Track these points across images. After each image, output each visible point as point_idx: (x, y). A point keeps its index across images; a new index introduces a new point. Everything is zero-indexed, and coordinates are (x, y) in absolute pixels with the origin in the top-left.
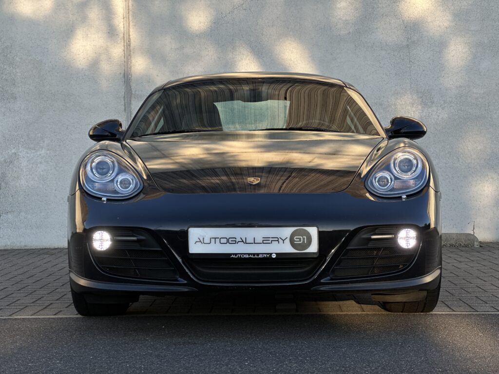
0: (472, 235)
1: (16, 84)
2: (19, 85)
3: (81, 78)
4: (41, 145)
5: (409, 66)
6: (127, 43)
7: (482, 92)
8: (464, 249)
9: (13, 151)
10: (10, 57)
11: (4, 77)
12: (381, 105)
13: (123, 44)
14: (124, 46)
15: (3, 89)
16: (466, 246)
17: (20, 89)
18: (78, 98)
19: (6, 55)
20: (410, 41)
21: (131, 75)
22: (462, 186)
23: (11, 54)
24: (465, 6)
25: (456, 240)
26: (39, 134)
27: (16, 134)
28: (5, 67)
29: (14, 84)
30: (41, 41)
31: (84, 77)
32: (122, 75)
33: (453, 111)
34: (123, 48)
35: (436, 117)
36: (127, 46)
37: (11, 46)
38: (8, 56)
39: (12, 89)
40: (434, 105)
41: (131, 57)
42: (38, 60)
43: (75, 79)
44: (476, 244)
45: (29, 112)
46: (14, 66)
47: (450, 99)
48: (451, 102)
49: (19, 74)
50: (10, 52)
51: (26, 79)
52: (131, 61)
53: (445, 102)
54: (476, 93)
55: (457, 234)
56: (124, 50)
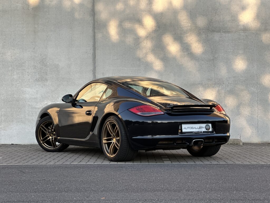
0: (239, 140)
4: (57, 100)
5: (213, 68)
6: (94, 57)
7: (244, 79)
8: (236, 145)
9: (46, 103)
11: (43, 71)
12: (202, 84)
13: (92, 57)
16: (237, 144)
17: (49, 76)
18: (73, 80)
20: (214, 57)
21: (96, 71)
22: (236, 119)
23: (46, 62)
24: (237, 43)
25: (233, 142)
26: (57, 96)
27: (47, 95)
28: (43, 67)
29: (47, 74)
30: (58, 56)
32: (92, 71)
33: (232, 87)
34: (92, 59)
35: (225, 89)
37: (46, 58)
38: (44, 62)
39: (46, 76)
40: (224, 84)
41: (96, 63)
42: (57, 64)
44: (241, 144)
45: (53, 86)
46: (47, 67)
47: (231, 82)
48: (231, 84)
49: (49, 70)
51: (51, 72)
53: (229, 84)
54: (242, 80)
55: (233, 139)
56: (93, 60)
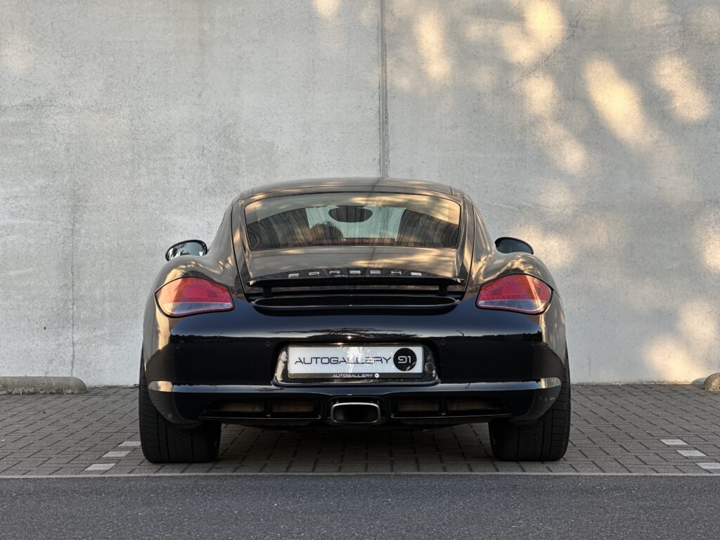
1: (240, 172)
2: (244, 174)
3: (323, 164)
6: (383, 120)
10: (234, 139)
11: (225, 164)
13: (378, 121)
14: (380, 124)
15: (223, 179)
19: (227, 135)
21: (389, 162)
28: (227, 151)
29: (238, 173)
30: (273, 117)
31: (328, 164)
32: (376, 161)
34: (378, 126)
36: (383, 123)
38: (231, 136)
39: (235, 179)
41: (388, 138)
42: (268, 141)
43: (316, 166)
46: (237, 150)
49: (244, 160)
50: (234, 132)
51: (252, 167)
52: (388, 142)
56: (379, 129)
